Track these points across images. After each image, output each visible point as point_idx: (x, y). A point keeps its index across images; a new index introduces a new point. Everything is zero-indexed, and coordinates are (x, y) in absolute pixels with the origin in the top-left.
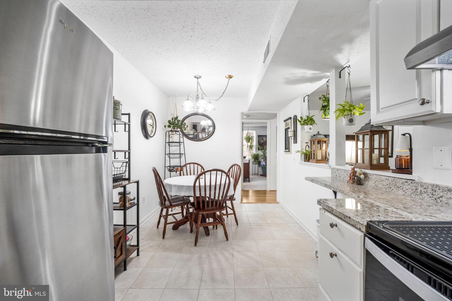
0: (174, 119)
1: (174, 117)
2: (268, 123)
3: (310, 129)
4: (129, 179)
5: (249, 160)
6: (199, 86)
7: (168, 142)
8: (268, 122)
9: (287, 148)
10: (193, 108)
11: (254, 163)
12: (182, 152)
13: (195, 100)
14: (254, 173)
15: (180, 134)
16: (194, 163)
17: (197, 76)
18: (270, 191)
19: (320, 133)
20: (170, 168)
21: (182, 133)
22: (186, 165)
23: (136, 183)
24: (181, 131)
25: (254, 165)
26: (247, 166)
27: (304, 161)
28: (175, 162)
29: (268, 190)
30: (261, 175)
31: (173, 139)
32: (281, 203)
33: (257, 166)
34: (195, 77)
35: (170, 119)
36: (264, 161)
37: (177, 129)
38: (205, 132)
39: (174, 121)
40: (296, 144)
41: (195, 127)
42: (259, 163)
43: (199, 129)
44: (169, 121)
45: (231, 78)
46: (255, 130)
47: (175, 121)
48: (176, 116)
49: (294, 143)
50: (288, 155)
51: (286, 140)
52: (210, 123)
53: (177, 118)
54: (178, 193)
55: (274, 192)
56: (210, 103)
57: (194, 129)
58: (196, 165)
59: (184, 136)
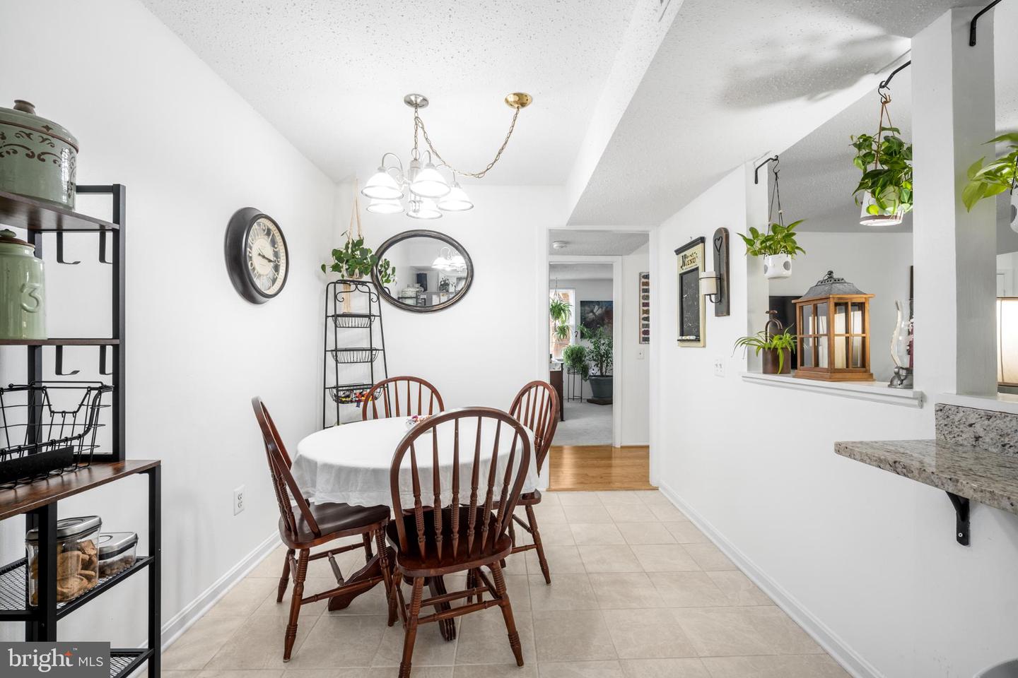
0: (350, 246)
1: (351, 242)
2: (614, 264)
3: (786, 266)
4: (115, 458)
5: (562, 364)
6: (420, 130)
7: (333, 316)
8: (616, 261)
9: (689, 328)
10: (399, 198)
11: (572, 371)
12: (377, 344)
13: (406, 174)
14: (571, 396)
15: (370, 293)
16: (409, 379)
17: (413, 98)
18: (622, 447)
19: (835, 276)
20: (338, 391)
21: (376, 288)
22: (383, 385)
23: (146, 476)
24: (373, 283)
25: (571, 376)
26: (556, 378)
27: (765, 372)
28: (354, 374)
29: (618, 446)
30: (589, 401)
31: (349, 306)
32: (665, 489)
33: (578, 377)
34: (409, 103)
35: (341, 246)
36: (597, 365)
37: (361, 276)
38: (447, 291)
39: (350, 251)
40: (725, 318)
41: (421, 278)
42: (584, 371)
43: (433, 285)
44: (336, 253)
45: (523, 105)
46: (573, 288)
47: (353, 251)
48: (356, 239)
49: (718, 314)
50: (692, 351)
51: (684, 306)
52: (459, 262)
53: (360, 242)
54: (339, 494)
55: (641, 453)
56: (457, 185)
57: (418, 283)
58: (415, 386)
59: (384, 298)
